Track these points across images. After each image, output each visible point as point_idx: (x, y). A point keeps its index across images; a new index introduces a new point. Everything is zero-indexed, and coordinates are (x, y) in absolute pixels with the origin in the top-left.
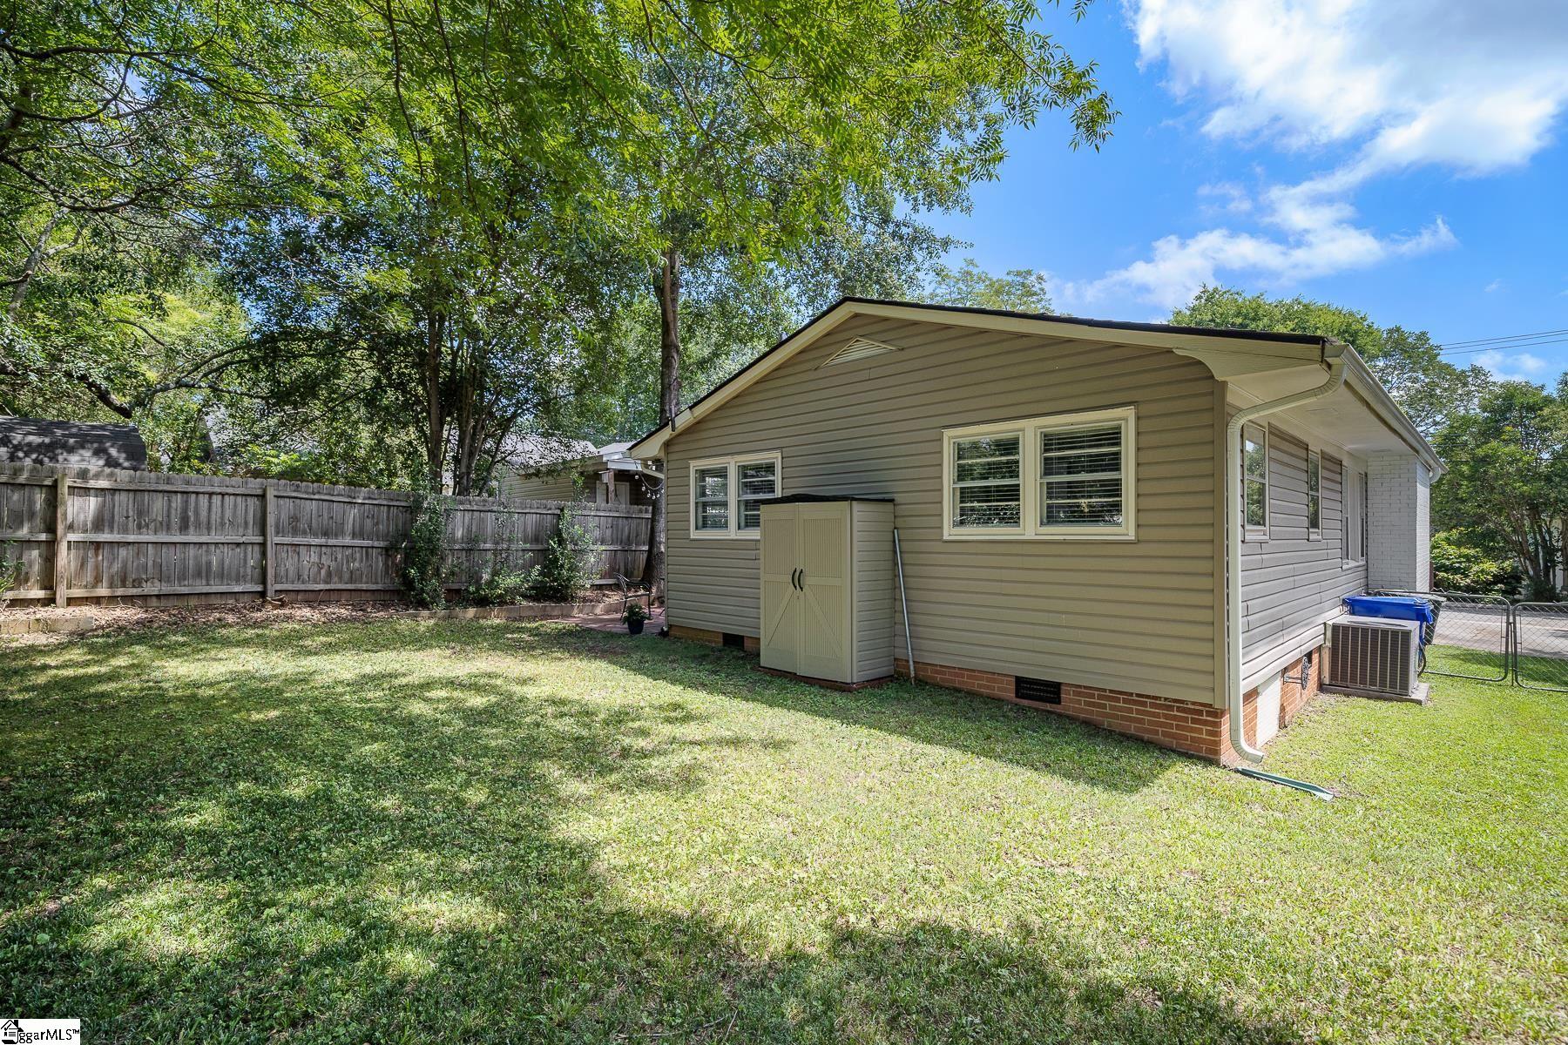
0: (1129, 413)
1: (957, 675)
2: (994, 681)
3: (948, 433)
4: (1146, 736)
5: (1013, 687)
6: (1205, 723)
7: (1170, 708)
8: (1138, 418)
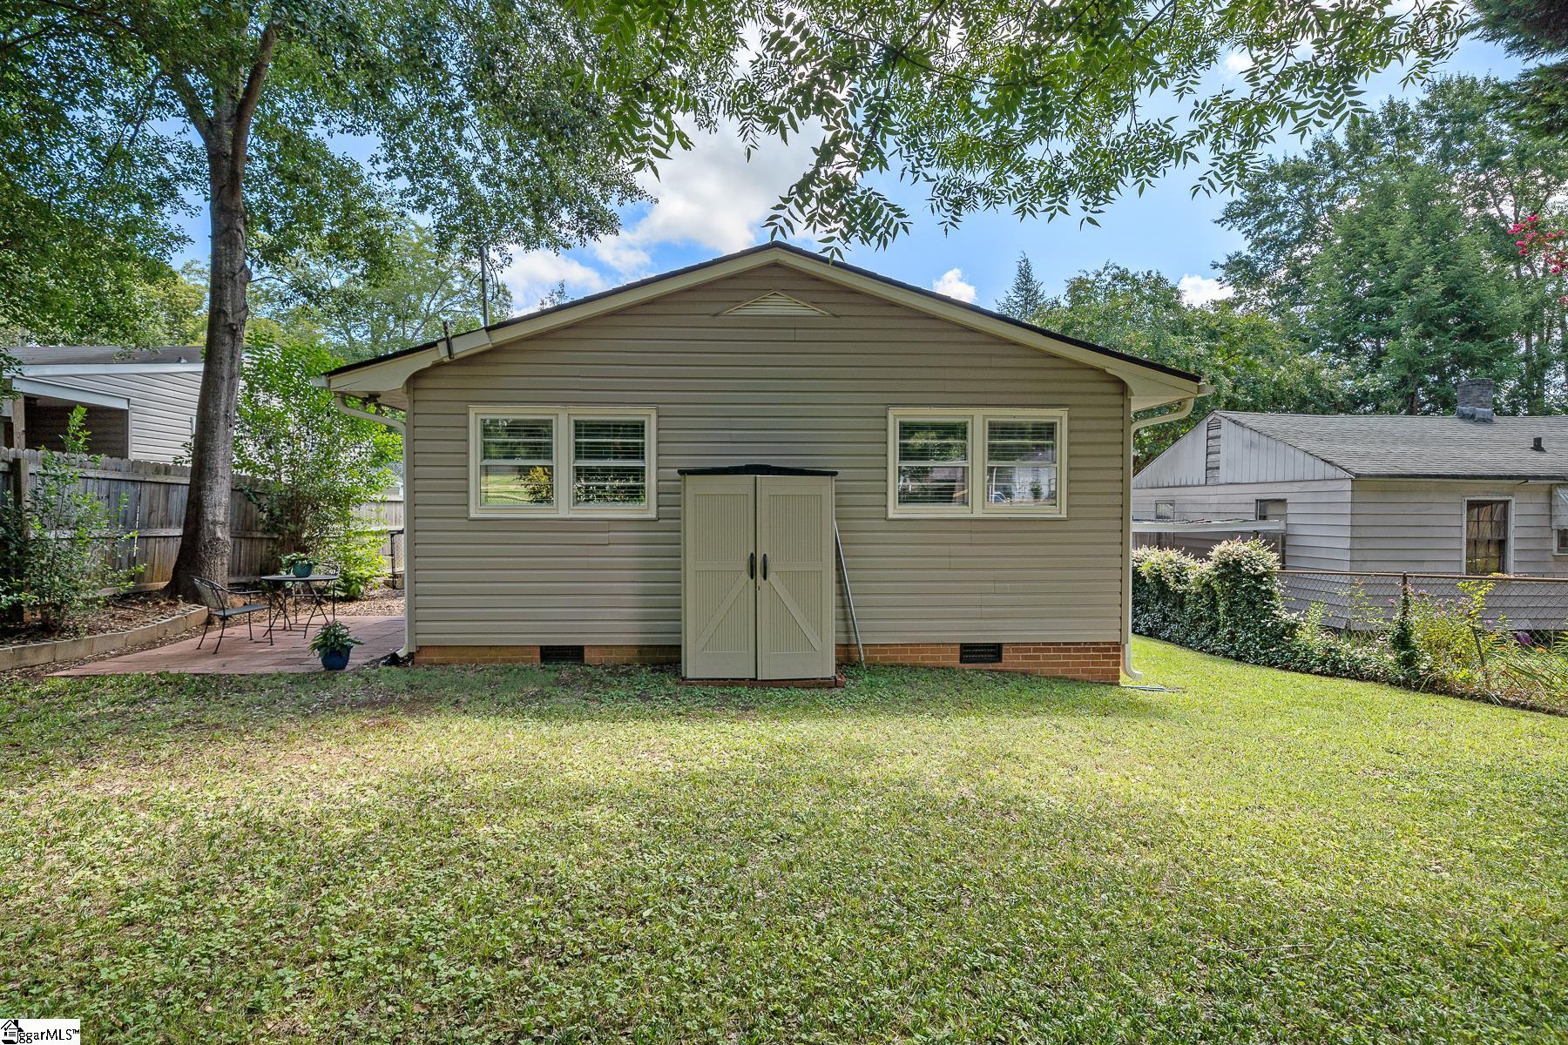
0: (1063, 413)
1: (900, 651)
2: (939, 651)
3: (892, 412)
4: (1070, 676)
5: (958, 655)
6: (1112, 657)
7: (1088, 650)
8: (1070, 419)
